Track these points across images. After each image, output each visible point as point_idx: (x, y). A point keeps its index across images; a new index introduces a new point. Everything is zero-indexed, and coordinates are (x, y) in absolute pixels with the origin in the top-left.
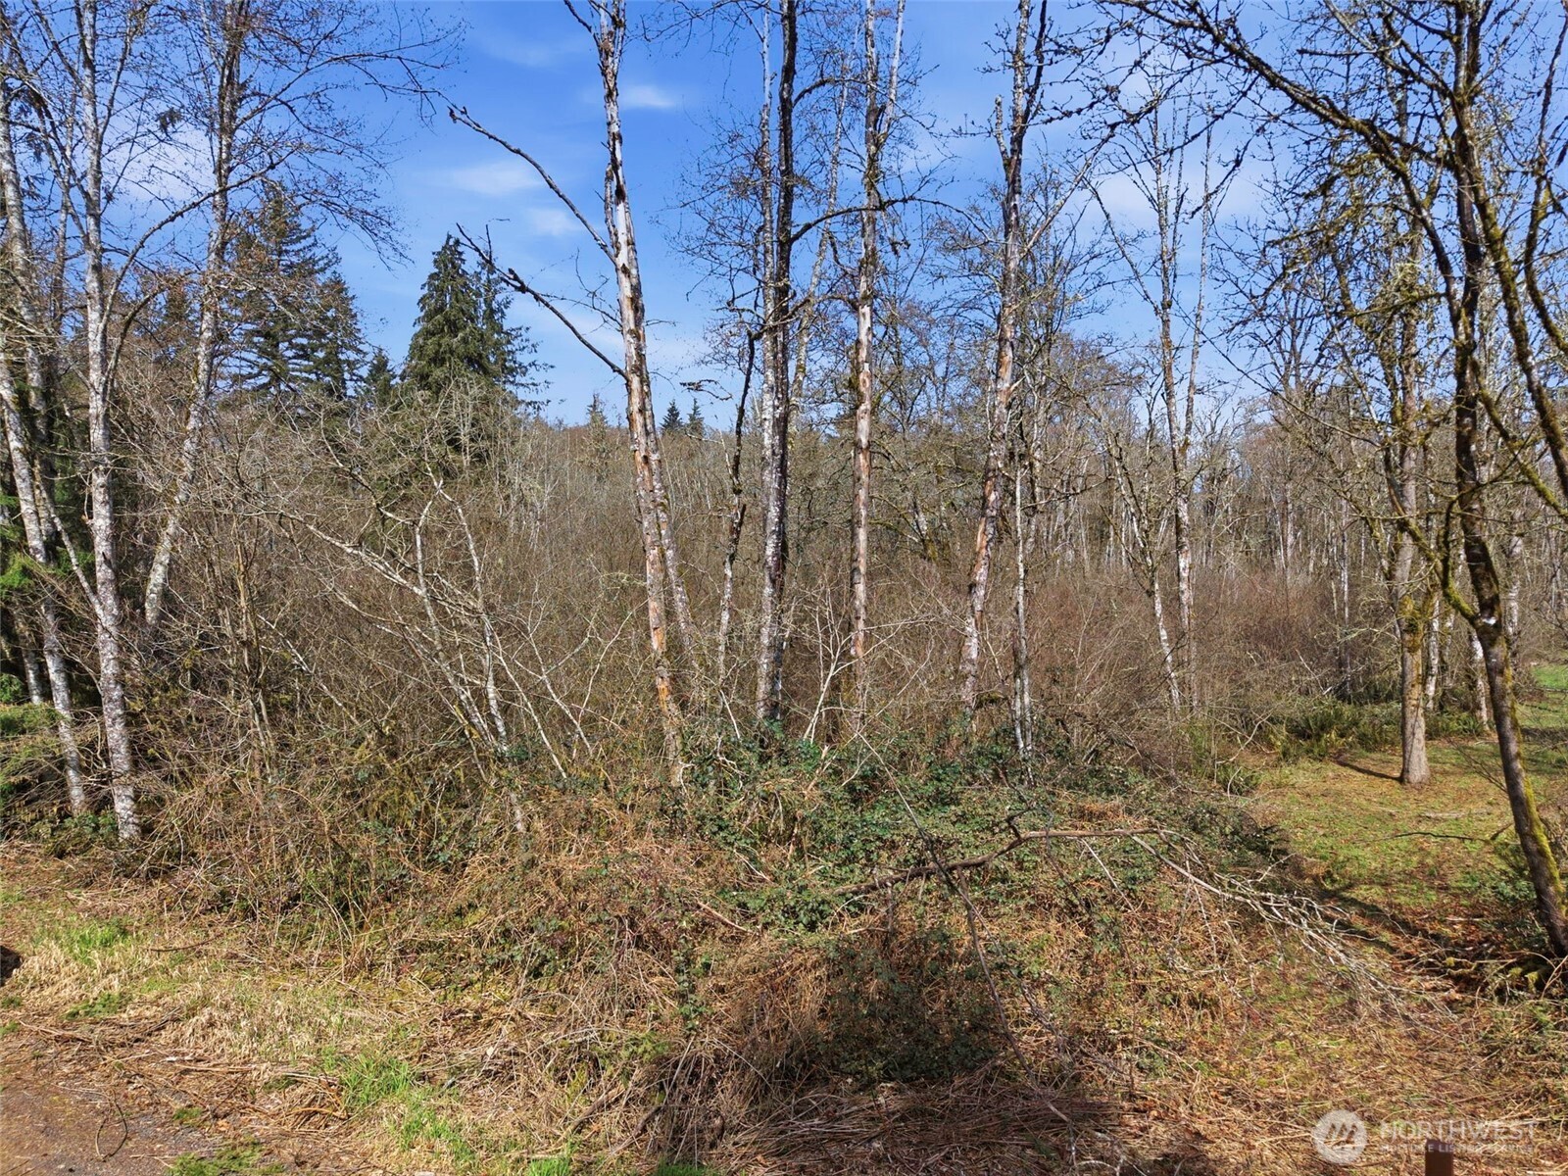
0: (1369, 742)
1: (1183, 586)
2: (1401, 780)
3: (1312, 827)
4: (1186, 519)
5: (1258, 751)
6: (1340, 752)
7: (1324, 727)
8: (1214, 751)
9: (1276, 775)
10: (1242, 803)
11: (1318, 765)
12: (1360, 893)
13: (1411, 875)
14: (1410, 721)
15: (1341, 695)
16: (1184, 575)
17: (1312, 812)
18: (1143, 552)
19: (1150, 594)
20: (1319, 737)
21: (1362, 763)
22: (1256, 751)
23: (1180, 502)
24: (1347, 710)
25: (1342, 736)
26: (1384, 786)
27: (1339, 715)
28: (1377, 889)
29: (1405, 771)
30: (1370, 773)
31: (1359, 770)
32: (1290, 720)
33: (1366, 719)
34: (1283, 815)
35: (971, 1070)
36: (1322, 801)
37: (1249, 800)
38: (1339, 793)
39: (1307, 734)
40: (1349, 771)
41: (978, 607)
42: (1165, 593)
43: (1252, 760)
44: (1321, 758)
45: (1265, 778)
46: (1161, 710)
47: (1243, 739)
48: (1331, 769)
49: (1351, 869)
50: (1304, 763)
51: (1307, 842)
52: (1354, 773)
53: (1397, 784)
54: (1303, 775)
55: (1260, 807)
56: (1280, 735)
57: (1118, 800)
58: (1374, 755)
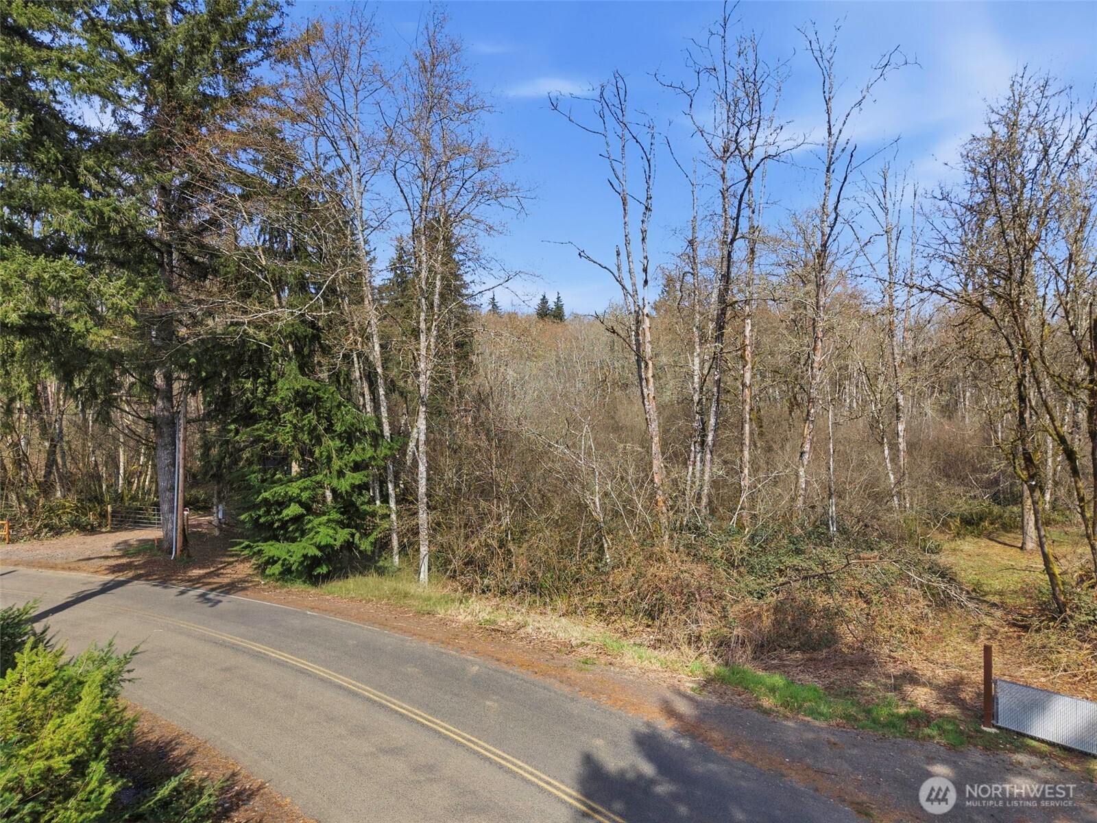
0: (1007, 528)
1: (901, 440)
2: (1021, 548)
3: (970, 571)
4: (902, 403)
5: (944, 532)
6: (990, 533)
7: (981, 519)
8: (919, 532)
9: (953, 545)
10: (933, 557)
11: (976, 540)
12: (989, 598)
13: (1016, 592)
14: (1026, 517)
15: (995, 498)
16: (901, 434)
17: (971, 564)
18: (878, 421)
19: (882, 444)
20: (978, 525)
21: (1002, 539)
22: (942, 532)
23: (899, 394)
24: (996, 509)
25: (992, 524)
26: (1012, 551)
27: (991, 513)
28: (997, 597)
29: (1024, 543)
30: (1005, 544)
31: (1000, 543)
32: (962, 515)
33: (1006, 515)
34: (955, 564)
35: (829, 647)
36: (976, 558)
37: (937, 556)
38: (987, 555)
39: (971, 524)
40: (994, 543)
41: (806, 463)
42: (890, 444)
43: (940, 537)
44: (978, 536)
45: (946, 546)
46: (890, 510)
47: (934, 526)
48: (984, 542)
49: (986, 589)
50: (968, 538)
51: (968, 576)
52: (996, 544)
53: (1019, 550)
54: (968, 545)
55: (943, 560)
56: (955, 523)
57: (876, 553)
58: (1009, 535)
